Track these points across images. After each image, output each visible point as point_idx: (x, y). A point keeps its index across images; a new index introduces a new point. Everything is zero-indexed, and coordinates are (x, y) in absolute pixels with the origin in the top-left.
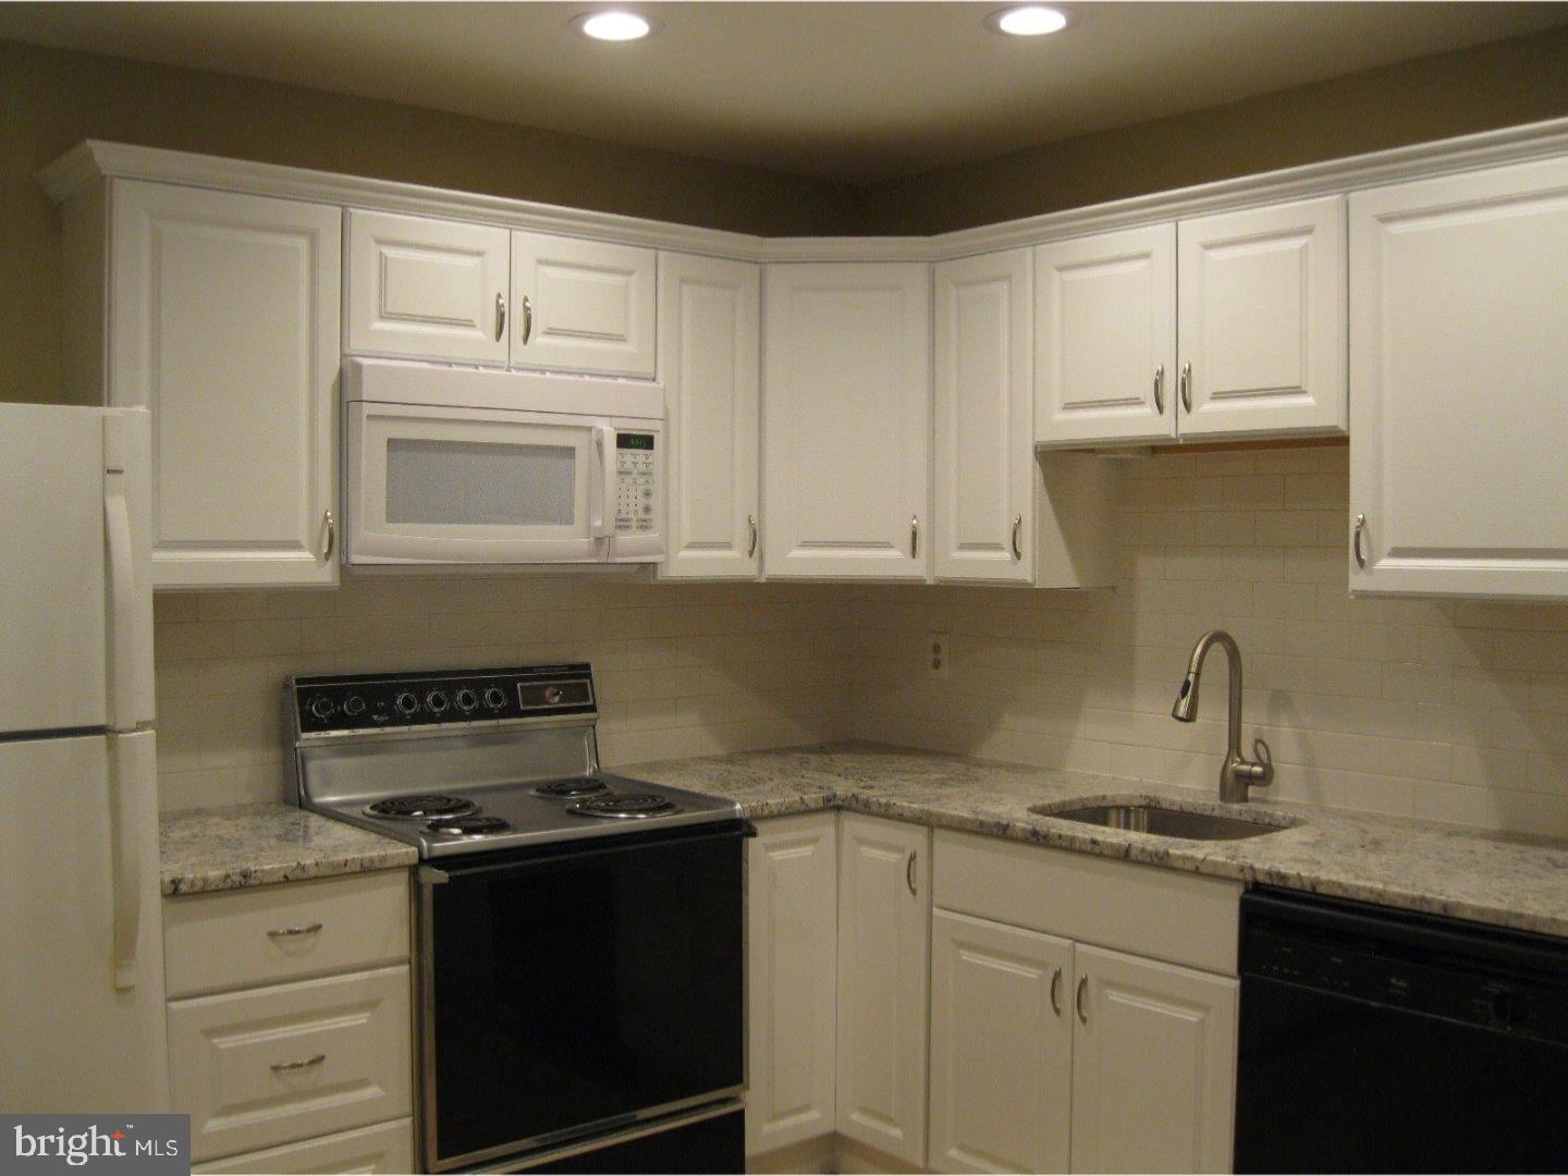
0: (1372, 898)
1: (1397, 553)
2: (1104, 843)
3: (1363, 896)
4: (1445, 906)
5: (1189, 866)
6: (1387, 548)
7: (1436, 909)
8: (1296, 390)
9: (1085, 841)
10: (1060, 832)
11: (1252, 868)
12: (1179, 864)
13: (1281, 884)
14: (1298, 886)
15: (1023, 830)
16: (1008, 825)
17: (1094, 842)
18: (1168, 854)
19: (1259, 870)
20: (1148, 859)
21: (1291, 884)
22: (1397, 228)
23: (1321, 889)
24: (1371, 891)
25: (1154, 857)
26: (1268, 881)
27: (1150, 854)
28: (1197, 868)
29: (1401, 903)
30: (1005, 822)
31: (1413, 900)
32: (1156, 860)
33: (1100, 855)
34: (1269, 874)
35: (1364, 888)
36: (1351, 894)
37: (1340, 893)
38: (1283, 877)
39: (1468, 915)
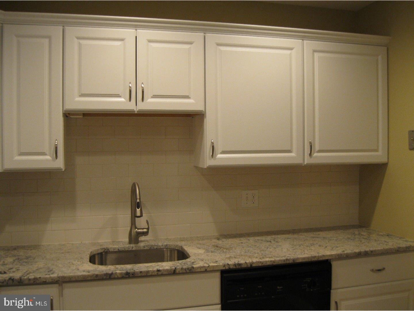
0: (271, 263)
1: (224, 152)
2: (163, 270)
3: (268, 264)
4: (294, 260)
5: (203, 270)
6: (220, 151)
7: (291, 262)
8: (187, 97)
9: (154, 271)
10: (141, 270)
11: (228, 264)
12: (199, 270)
13: (239, 267)
14: (245, 266)
15: (121, 274)
16: (112, 273)
17: (158, 271)
18: (193, 267)
19: (231, 264)
20: (185, 271)
21: (243, 266)
22: (223, 48)
23: (254, 265)
24: (271, 261)
25: (187, 270)
26: (234, 267)
27: (185, 269)
28: (206, 270)
29: (280, 263)
30: (110, 272)
31: (284, 260)
32: (188, 271)
33: (162, 275)
34: (235, 265)
35: (269, 261)
36: (264, 264)
37: (260, 265)
38: (240, 265)
39: (300, 261)
